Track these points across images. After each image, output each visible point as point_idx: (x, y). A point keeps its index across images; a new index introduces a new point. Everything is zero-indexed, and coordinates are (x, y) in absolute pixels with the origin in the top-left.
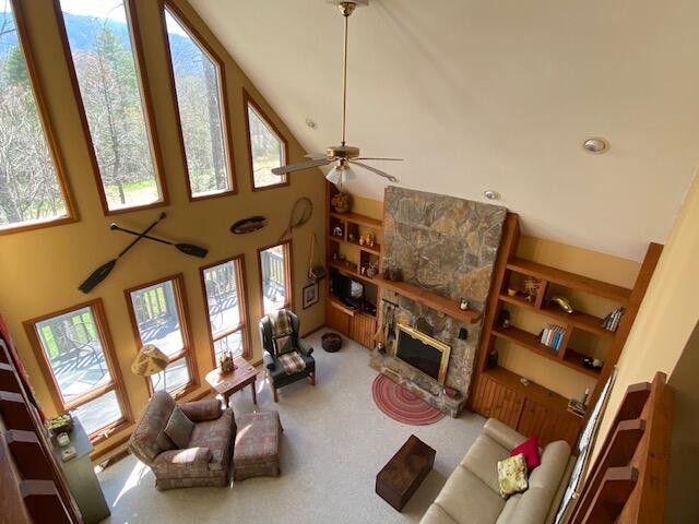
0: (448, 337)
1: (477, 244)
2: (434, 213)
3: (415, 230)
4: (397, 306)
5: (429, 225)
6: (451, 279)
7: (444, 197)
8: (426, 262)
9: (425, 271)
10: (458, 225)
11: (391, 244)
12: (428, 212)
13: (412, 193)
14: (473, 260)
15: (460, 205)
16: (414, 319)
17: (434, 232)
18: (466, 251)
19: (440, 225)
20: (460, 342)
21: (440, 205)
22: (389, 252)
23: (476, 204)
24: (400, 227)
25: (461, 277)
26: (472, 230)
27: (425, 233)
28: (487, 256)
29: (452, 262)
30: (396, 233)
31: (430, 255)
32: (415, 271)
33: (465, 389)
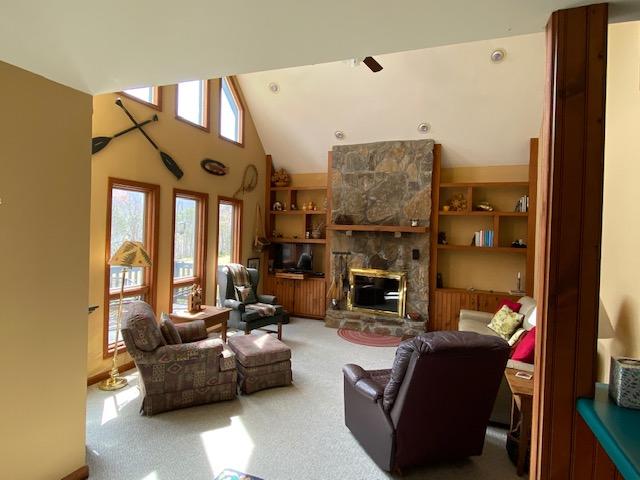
0: (402, 264)
1: (416, 172)
2: (377, 158)
3: (360, 176)
4: (349, 253)
5: (373, 169)
6: (398, 209)
7: (384, 143)
8: (374, 202)
9: (374, 210)
10: (398, 162)
11: (339, 196)
12: (372, 158)
13: (356, 147)
14: (415, 186)
15: (398, 146)
16: (367, 260)
17: (378, 174)
18: (407, 181)
19: (383, 166)
20: (413, 264)
21: (380, 150)
22: (338, 204)
23: (411, 142)
24: (347, 178)
25: (406, 204)
26: (410, 162)
27: (370, 176)
28: (425, 179)
29: (398, 193)
30: (345, 185)
31: (378, 194)
32: (364, 212)
33: (425, 310)
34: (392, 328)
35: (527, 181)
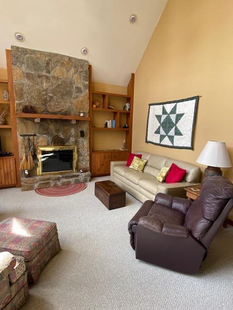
0: (74, 140)
1: (79, 81)
2: (51, 65)
3: (39, 76)
4: (35, 135)
5: (49, 72)
6: (70, 104)
7: (56, 55)
8: (51, 98)
9: (52, 103)
10: (68, 71)
11: (22, 90)
12: (48, 64)
13: (34, 52)
14: (79, 90)
15: (67, 60)
16: (50, 139)
17: (53, 77)
18: (74, 86)
19: (57, 72)
20: (81, 139)
21: (54, 59)
22: (21, 96)
23: (75, 59)
24: (28, 76)
25: (74, 101)
26: (75, 73)
27: (47, 78)
28: (85, 86)
29: (69, 93)
30: (26, 81)
31: (54, 92)
32: (45, 105)
33: (88, 165)
34: (72, 180)
35: (126, 94)
